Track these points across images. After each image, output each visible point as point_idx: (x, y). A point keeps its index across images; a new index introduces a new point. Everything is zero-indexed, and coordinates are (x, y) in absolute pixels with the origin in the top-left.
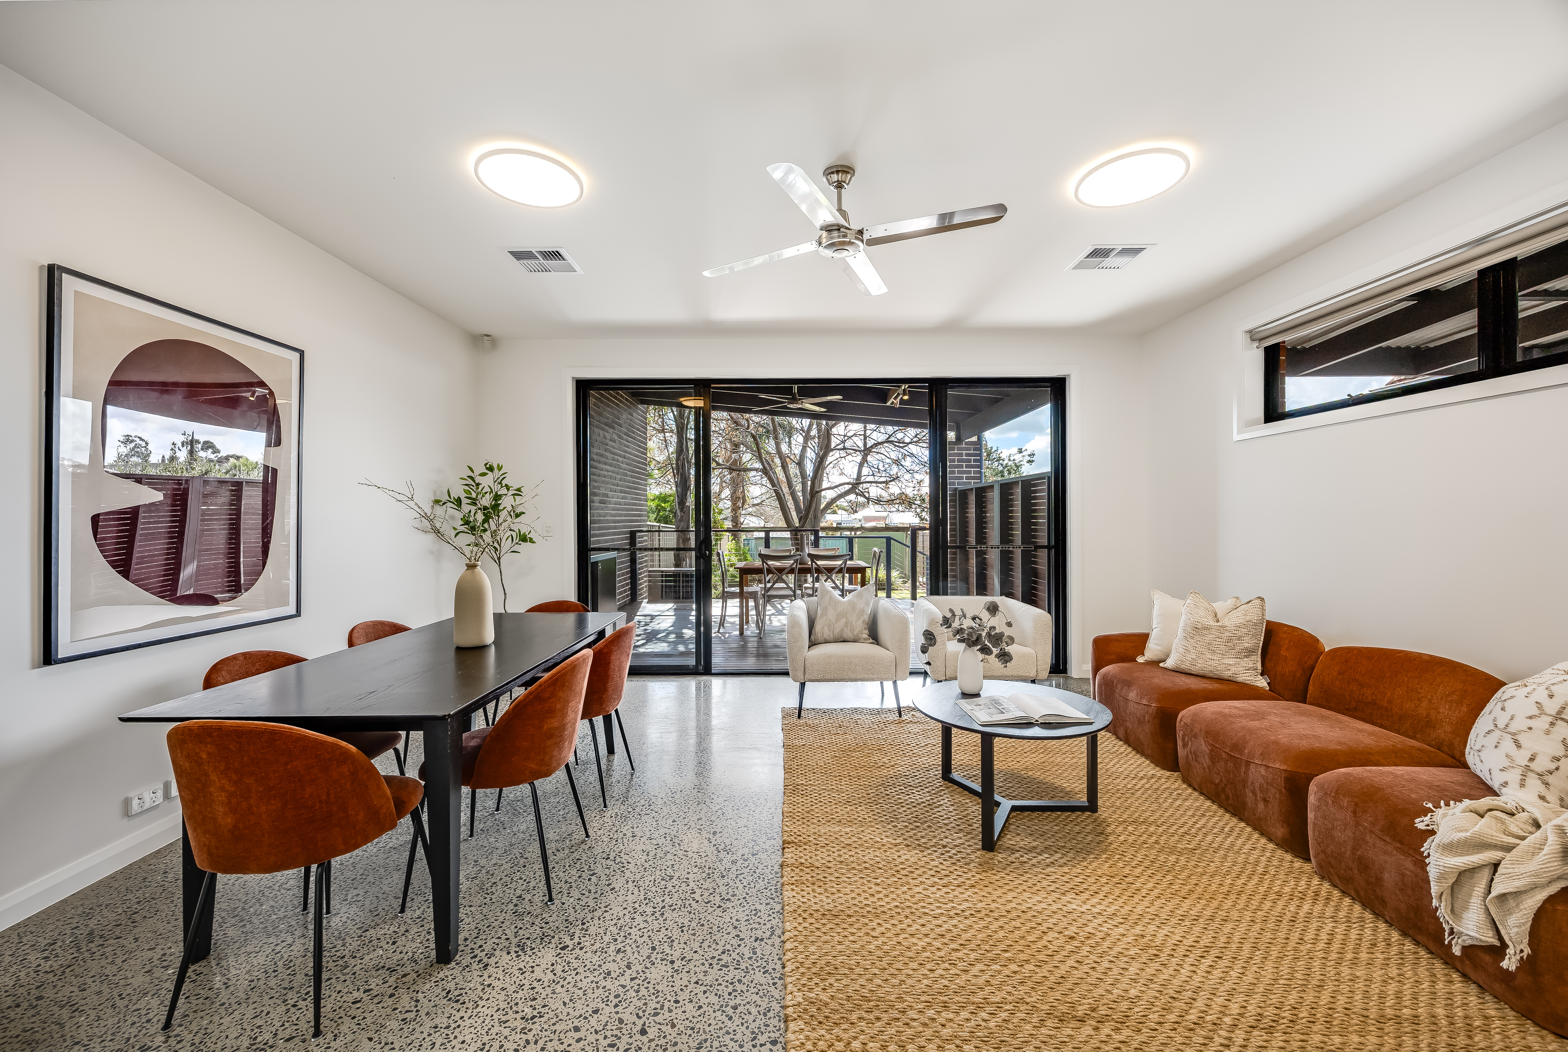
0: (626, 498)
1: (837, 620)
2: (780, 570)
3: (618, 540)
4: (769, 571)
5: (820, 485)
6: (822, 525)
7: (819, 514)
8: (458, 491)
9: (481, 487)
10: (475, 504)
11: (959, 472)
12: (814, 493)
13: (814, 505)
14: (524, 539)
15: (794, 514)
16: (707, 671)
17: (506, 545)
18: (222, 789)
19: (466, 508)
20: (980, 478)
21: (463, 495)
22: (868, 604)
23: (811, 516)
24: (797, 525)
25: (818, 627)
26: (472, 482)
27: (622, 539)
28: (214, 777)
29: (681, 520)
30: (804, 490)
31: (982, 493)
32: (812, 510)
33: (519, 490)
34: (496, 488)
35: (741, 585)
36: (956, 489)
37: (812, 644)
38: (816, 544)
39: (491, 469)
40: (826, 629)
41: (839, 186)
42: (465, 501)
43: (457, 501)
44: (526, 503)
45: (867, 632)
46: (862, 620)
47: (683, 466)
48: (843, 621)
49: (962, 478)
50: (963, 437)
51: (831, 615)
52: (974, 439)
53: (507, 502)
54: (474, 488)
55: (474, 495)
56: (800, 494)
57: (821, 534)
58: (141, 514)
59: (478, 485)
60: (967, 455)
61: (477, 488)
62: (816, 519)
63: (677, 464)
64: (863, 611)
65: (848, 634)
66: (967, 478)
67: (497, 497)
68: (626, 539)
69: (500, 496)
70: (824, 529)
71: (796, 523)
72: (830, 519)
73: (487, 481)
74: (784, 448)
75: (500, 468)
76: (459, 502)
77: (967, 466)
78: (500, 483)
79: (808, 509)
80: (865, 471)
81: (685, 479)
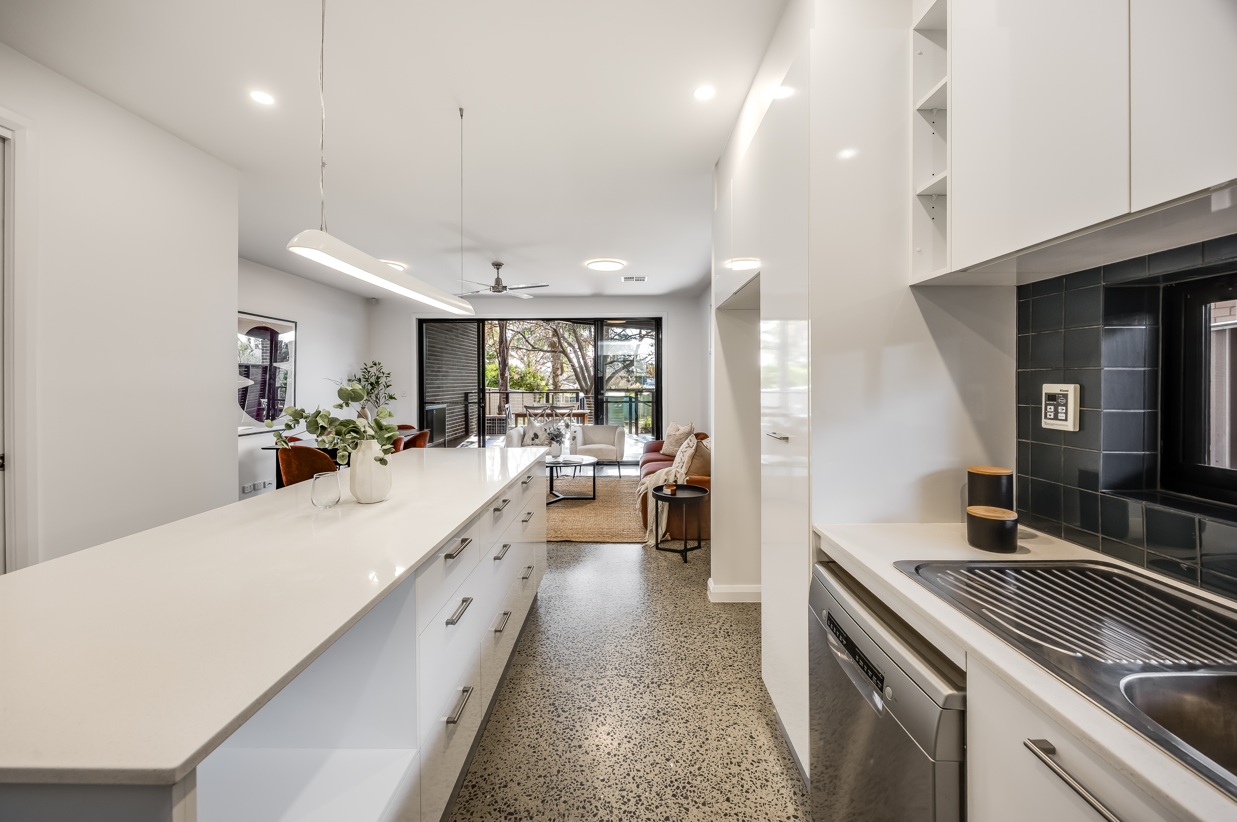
0: (461, 373)
2: (536, 415)
3: (455, 398)
4: (530, 415)
8: (359, 375)
9: (370, 373)
10: (368, 381)
14: (391, 397)
17: (382, 400)
18: (295, 463)
19: (363, 383)
21: (362, 377)
25: (525, 439)
26: (366, 370)
27: (459, 397)
28: (293, 460)
29: (502, 386)
33: (389, 374)
34: (377, 373)
39: (375, 364)
40: (528, 439)
41: (498, 269)
42: (363, 380)
43: (359, 380)
44: (392, 380)
51: (531, 433)
53: (383, 380)
54: (367, 374)
55: (367, 377)
58: (249, 389)
59: (369, 372)
61: (369, 374)
67: (378, 378)
68: (462, 397)
69: (380, 377)
73: (373, 370)
75: (379, 364)
76: (360, 380)
78: (380, 371)
81: (504, 359)
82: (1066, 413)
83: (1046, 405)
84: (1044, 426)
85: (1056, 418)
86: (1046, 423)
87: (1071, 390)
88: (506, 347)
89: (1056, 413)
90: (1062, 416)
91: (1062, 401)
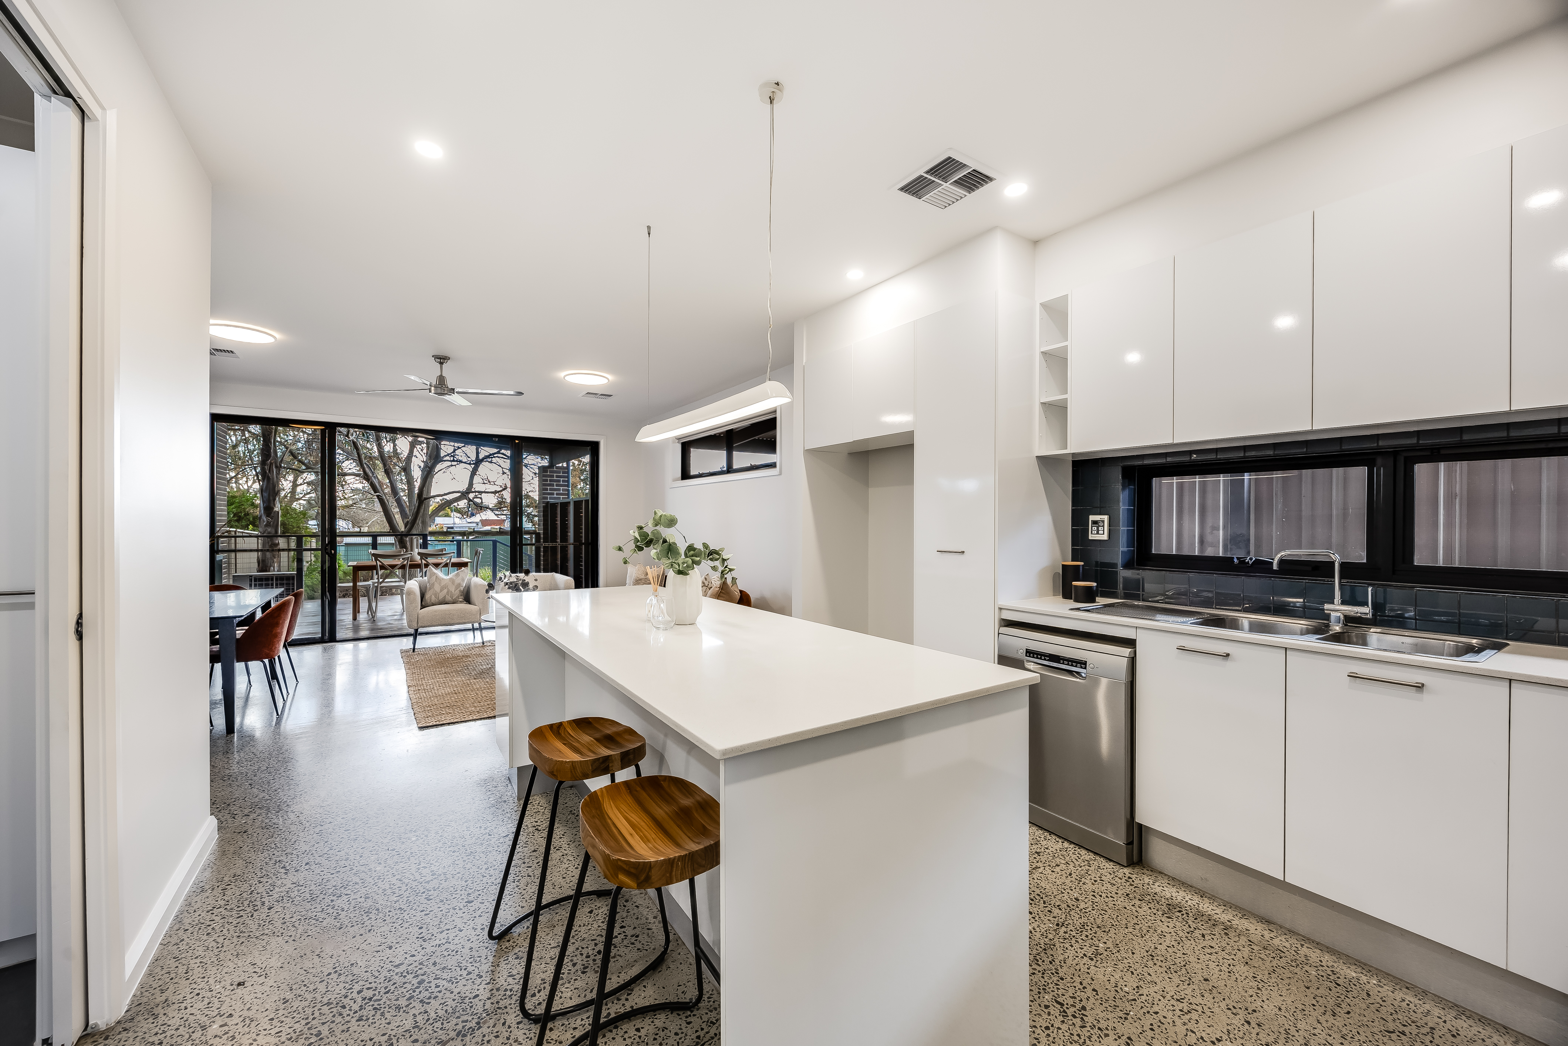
1: (441, 591)
2: (393, 567)
4: (383, 567)
5: (429, 491)
6: (430, 529)
7: (428, 519)
11: (551, 490)
12: (422, 499)
15: (399, 520)
16: (332, 639)
20: (568, 494)
22: (463, 580)
23: (418, 520)
24: (403, 530)
25: (427, 596)
29: (267, 526)
30: (410, 495)
31: (565, 506)
32: (421, 514)
35: (355, 580)
36: (547, 503)
37: (423, 607)
38: (425, 545)
40: (433, 596)
41: (441, 363)
45: (462, 597)
46: (459, 589)
48: (445, 591)
49: (553, 494)
51: (437, 588)
52: (565, 465)
56: (406, 501)
57: (429, 538)
60: (557, 476)
62: (425, 523)
64: (459, 585)
65: (448, 598)
70: (432, 533)
71: (401, 527)
72: (441, 523)
79: (415, 513)
80: (477, 479)
81: (273, 483)
82: (1104, 531)
83: (1092, 527)
84: (1090, 538)
85: (1098, 533)
86: (1092, 537)
87: (1106, 518)
89: (1098, 531)
90: (1101, 532)
91: (1101, 524)
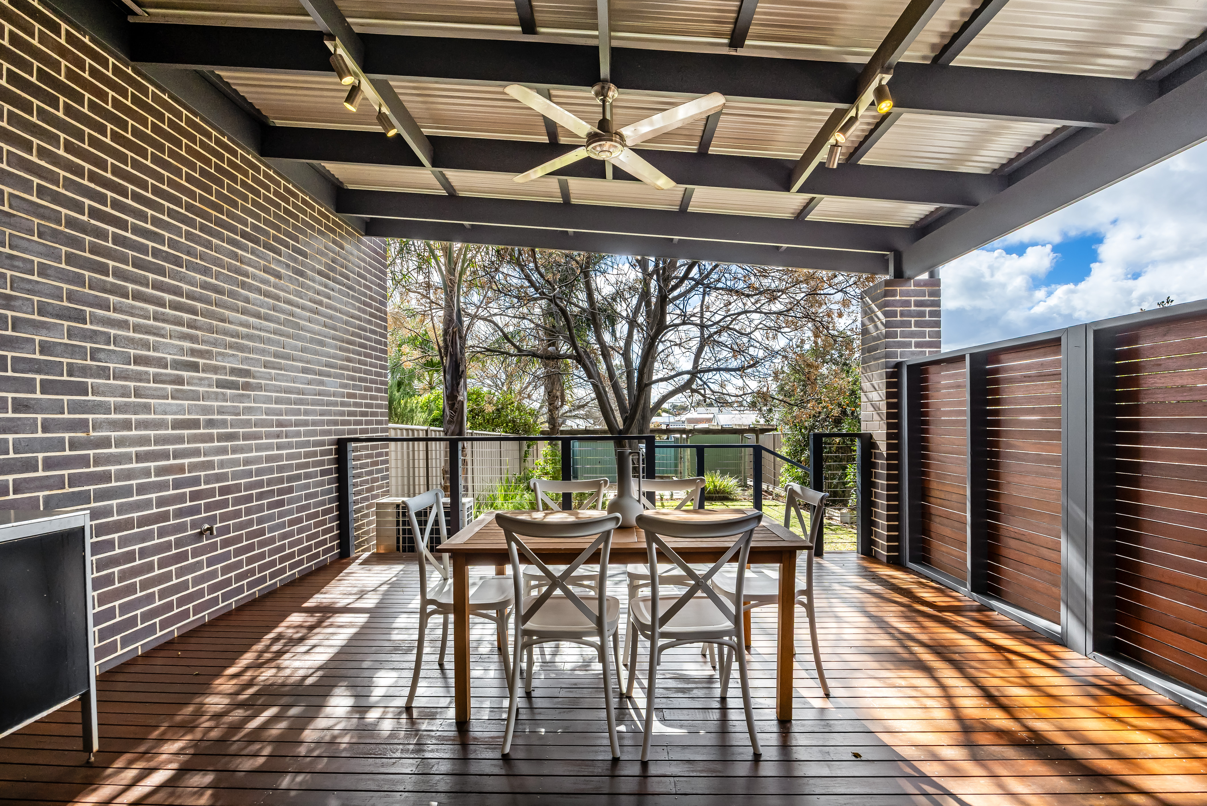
5: (649, 378)
6: (651, 427)
7: (649, 413)
12: (642, 387)
13: (642, 402)
15: (618, 414)
23: (638, 416)
24: (621, 427)
29: (450, 422)
32: (639, 410)
36: (898, 365)
47: (454, 343)
50: (908, 272)
56: (625, 392)
60: (918, 304)
62: (645, 419)
63: (445, 340)
66: (918, 345)
70: (654, 431)
71: (620, 425)
72: (658, 421)
74: (607, 337)
77: (917, 324)
79: (635, 407)
81: (456, 361)
88: (460, 332)
